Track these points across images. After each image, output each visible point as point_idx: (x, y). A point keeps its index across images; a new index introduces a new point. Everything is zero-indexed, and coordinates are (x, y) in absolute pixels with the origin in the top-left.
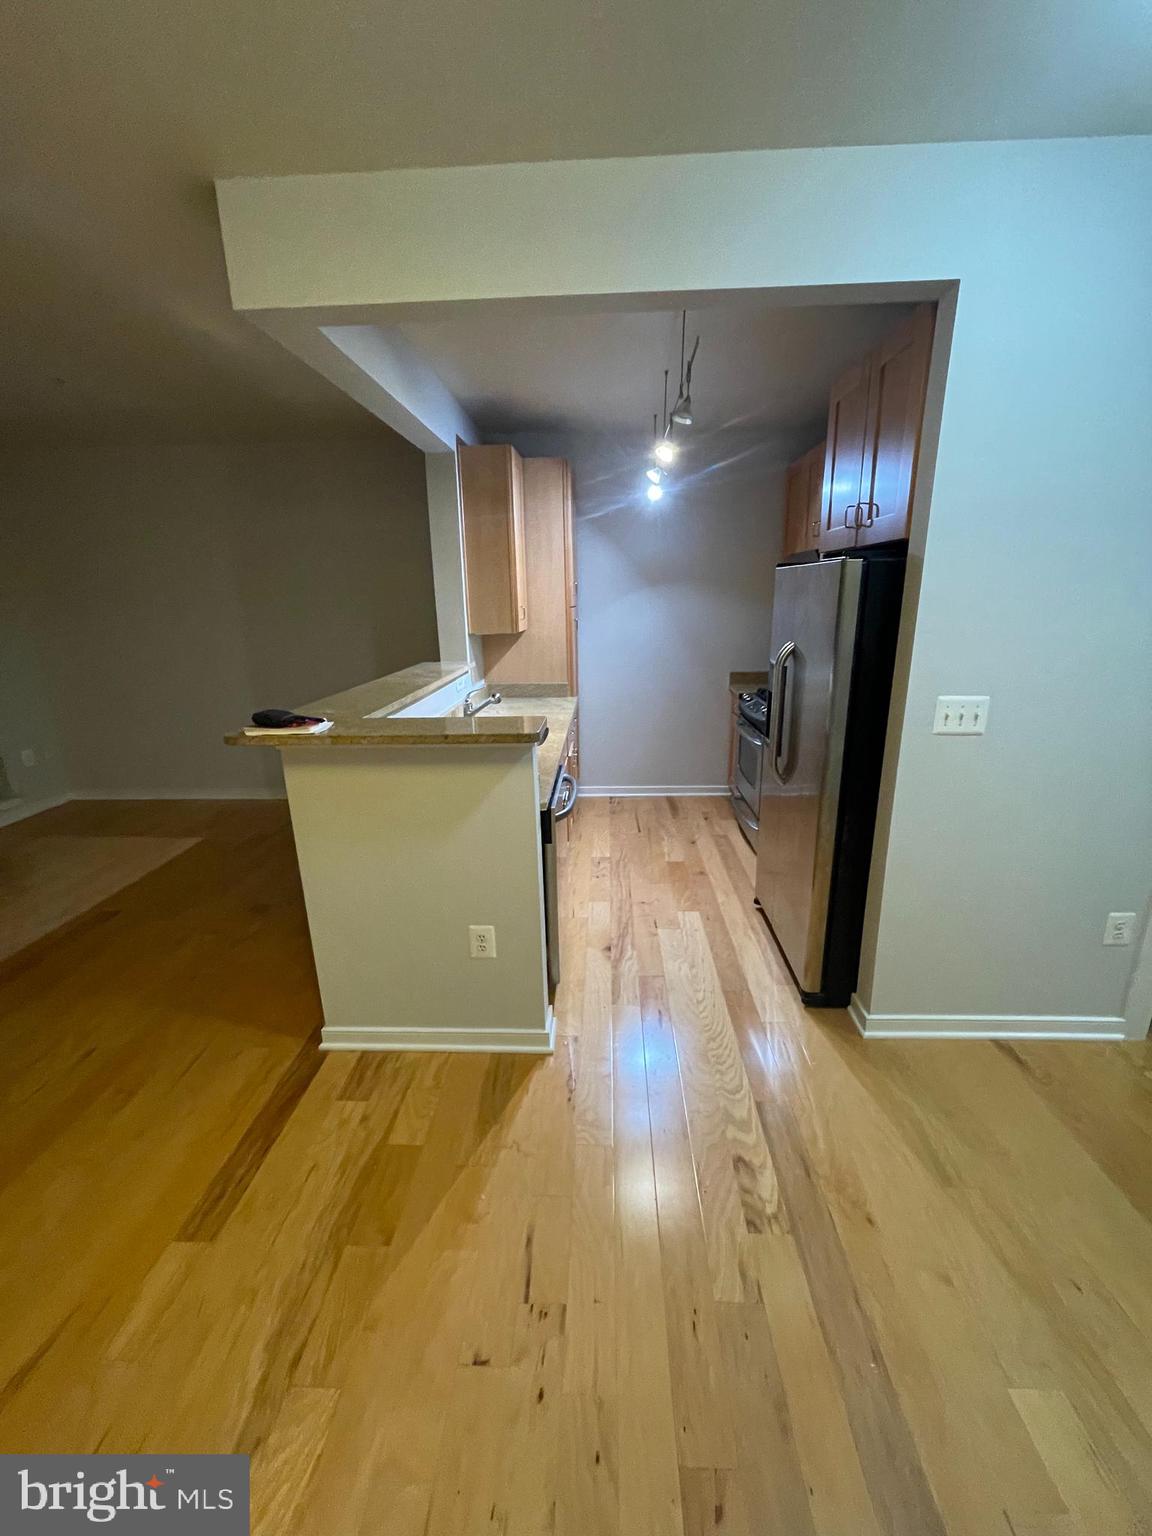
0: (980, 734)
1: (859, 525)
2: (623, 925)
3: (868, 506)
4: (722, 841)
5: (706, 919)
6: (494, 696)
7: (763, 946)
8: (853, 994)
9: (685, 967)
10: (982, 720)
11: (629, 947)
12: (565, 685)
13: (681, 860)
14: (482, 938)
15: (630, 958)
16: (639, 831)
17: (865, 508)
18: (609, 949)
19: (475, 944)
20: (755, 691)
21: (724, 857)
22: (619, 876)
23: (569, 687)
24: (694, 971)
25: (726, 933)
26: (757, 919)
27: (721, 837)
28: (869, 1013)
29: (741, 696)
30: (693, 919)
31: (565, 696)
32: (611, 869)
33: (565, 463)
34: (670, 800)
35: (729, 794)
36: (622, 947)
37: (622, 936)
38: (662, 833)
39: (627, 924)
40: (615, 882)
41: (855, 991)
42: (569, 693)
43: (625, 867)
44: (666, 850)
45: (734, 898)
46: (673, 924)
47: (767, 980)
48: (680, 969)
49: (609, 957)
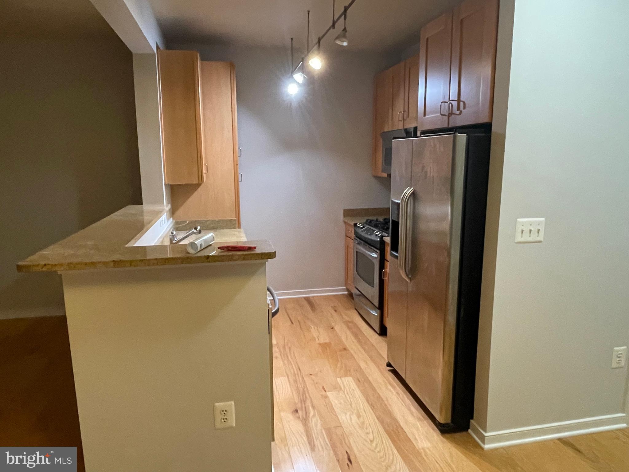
0: (540, 242)
1: (451, 114)
2: (301, 393)
3: (456, 102)
4: (350, 325)
5: (358, 381)
6: (196, 229)
7: (401, 396)
8: (472, 421)
9: (354, 417)
10: (542, 233)
11: (311, 408)
12: (235, 220)
13: (327, 341)
14: (224, 412)
15: (314, 416)
16: (292, 323)
17: (455, 104)
18: (296, 411)
19: (219, 417)
20: (365, 221)
21: (356, 336)
22: (288, 357)
23: (237, 222)
24: (361, 420)
25: (374, 390)
26: (391, 376)
27: (350, 322)
28: (486, 432)
29: (355, 225)
30: (349, 382)
31: (234, 228)
32: (280, 351)
33: (232, 66)
34: (307, 299)
35: (346, 293)
36: (305, 408)
37: (303, 401)
38: (309, 323)
39: (304, 391)
40: (286, 362)
41: (472, 418)
42: (237, 226)
43: (290, 349)
44: (315, 336)
45: (372, 365)
46: (336, 388)
47: (411, 419)
48: (351, 419)
49: (299, 417)
